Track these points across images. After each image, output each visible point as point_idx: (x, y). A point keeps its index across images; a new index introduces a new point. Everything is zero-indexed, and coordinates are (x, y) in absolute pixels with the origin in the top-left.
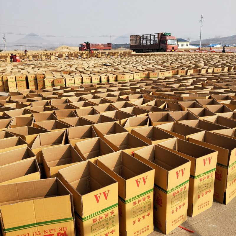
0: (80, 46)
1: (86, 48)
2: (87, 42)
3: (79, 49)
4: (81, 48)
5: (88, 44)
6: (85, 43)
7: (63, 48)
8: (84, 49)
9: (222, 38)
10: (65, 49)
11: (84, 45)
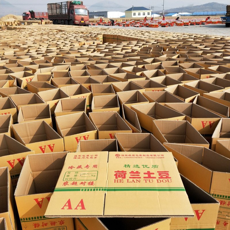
0: (24, 15)
1: (30, 17)
2: (31, 11)
3: (23, 18)
4: (25, 17)
5: (32, 13)
6: (30, 11)
7: (9, 17)
8: (28, 18)
9: (195, 7)
10: (11, 18)
11: (28, 14)
